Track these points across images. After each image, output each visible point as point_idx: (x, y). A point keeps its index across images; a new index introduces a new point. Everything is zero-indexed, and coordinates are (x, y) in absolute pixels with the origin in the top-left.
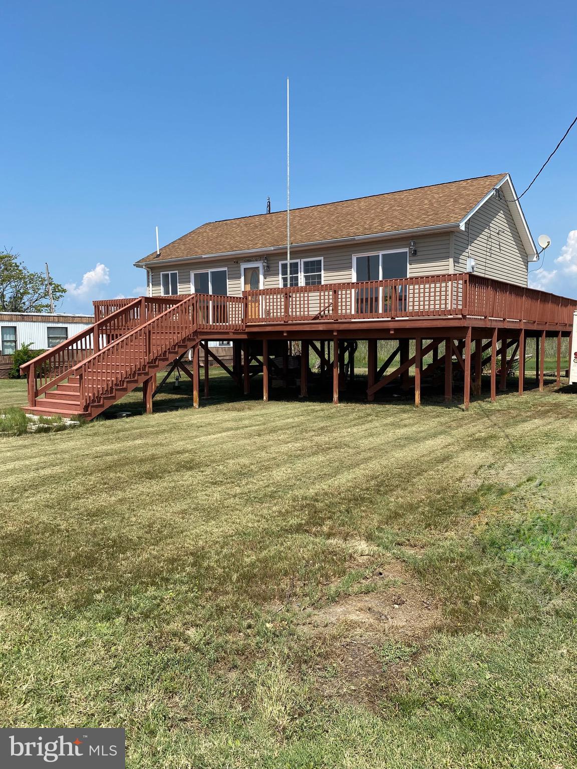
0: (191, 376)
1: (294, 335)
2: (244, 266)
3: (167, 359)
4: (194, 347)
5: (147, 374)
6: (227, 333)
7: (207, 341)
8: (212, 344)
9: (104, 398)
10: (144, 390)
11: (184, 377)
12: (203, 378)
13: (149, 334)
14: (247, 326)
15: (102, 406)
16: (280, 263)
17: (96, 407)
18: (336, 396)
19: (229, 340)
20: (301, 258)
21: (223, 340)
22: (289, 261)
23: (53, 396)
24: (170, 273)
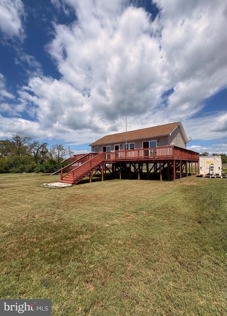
0: (101, 172)
1: (128, 162)
2: (115, 145)
3: (95, 169)
4: (102, 165)
5: (90, 172)
6: (111, 162)
7: (105, 164)
8: (107, 165)
9: (79, 179)
10: (90, 176)
11: (100, 173)
12: (104, 173)
13: (91, 162)
14: (116, 160)
15: (78, 181)
16: (124, 144)
17: (77, 181)
18: (139, 178)
19: (111, 163)
20: (129, 143)
21: (109, 163)
22: (126, 144)
23: (66, 178)
24: (97, 147)
